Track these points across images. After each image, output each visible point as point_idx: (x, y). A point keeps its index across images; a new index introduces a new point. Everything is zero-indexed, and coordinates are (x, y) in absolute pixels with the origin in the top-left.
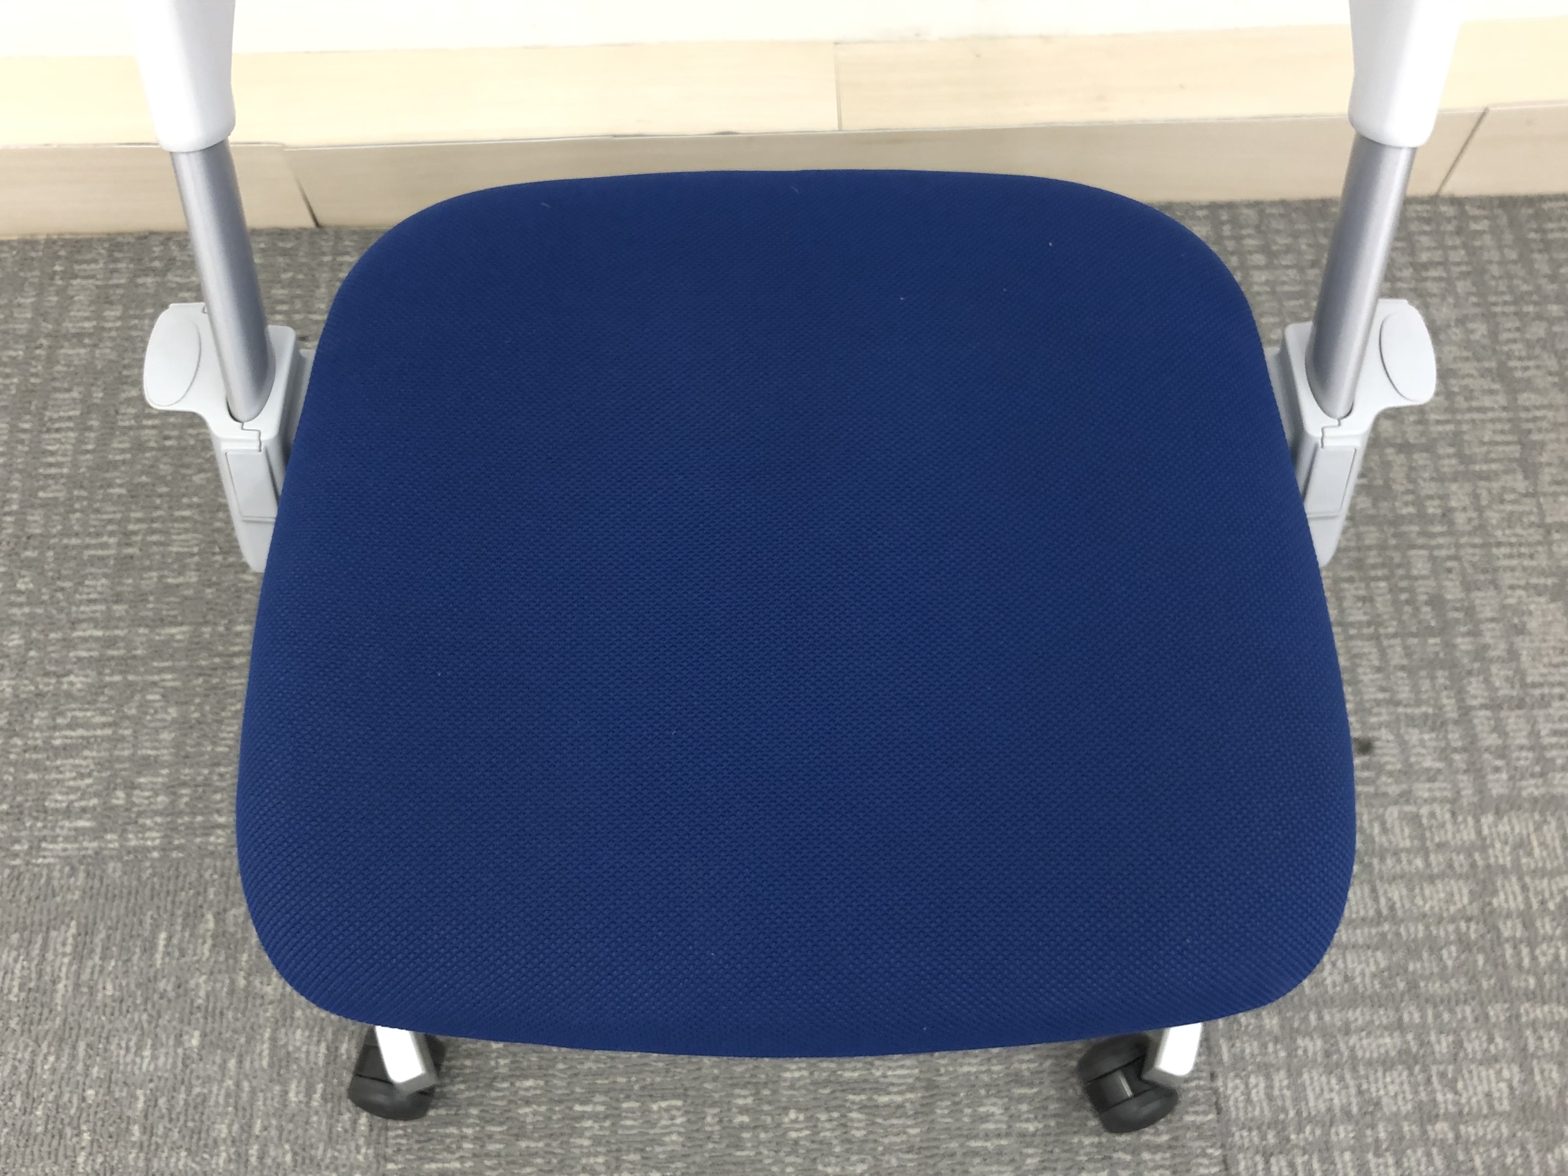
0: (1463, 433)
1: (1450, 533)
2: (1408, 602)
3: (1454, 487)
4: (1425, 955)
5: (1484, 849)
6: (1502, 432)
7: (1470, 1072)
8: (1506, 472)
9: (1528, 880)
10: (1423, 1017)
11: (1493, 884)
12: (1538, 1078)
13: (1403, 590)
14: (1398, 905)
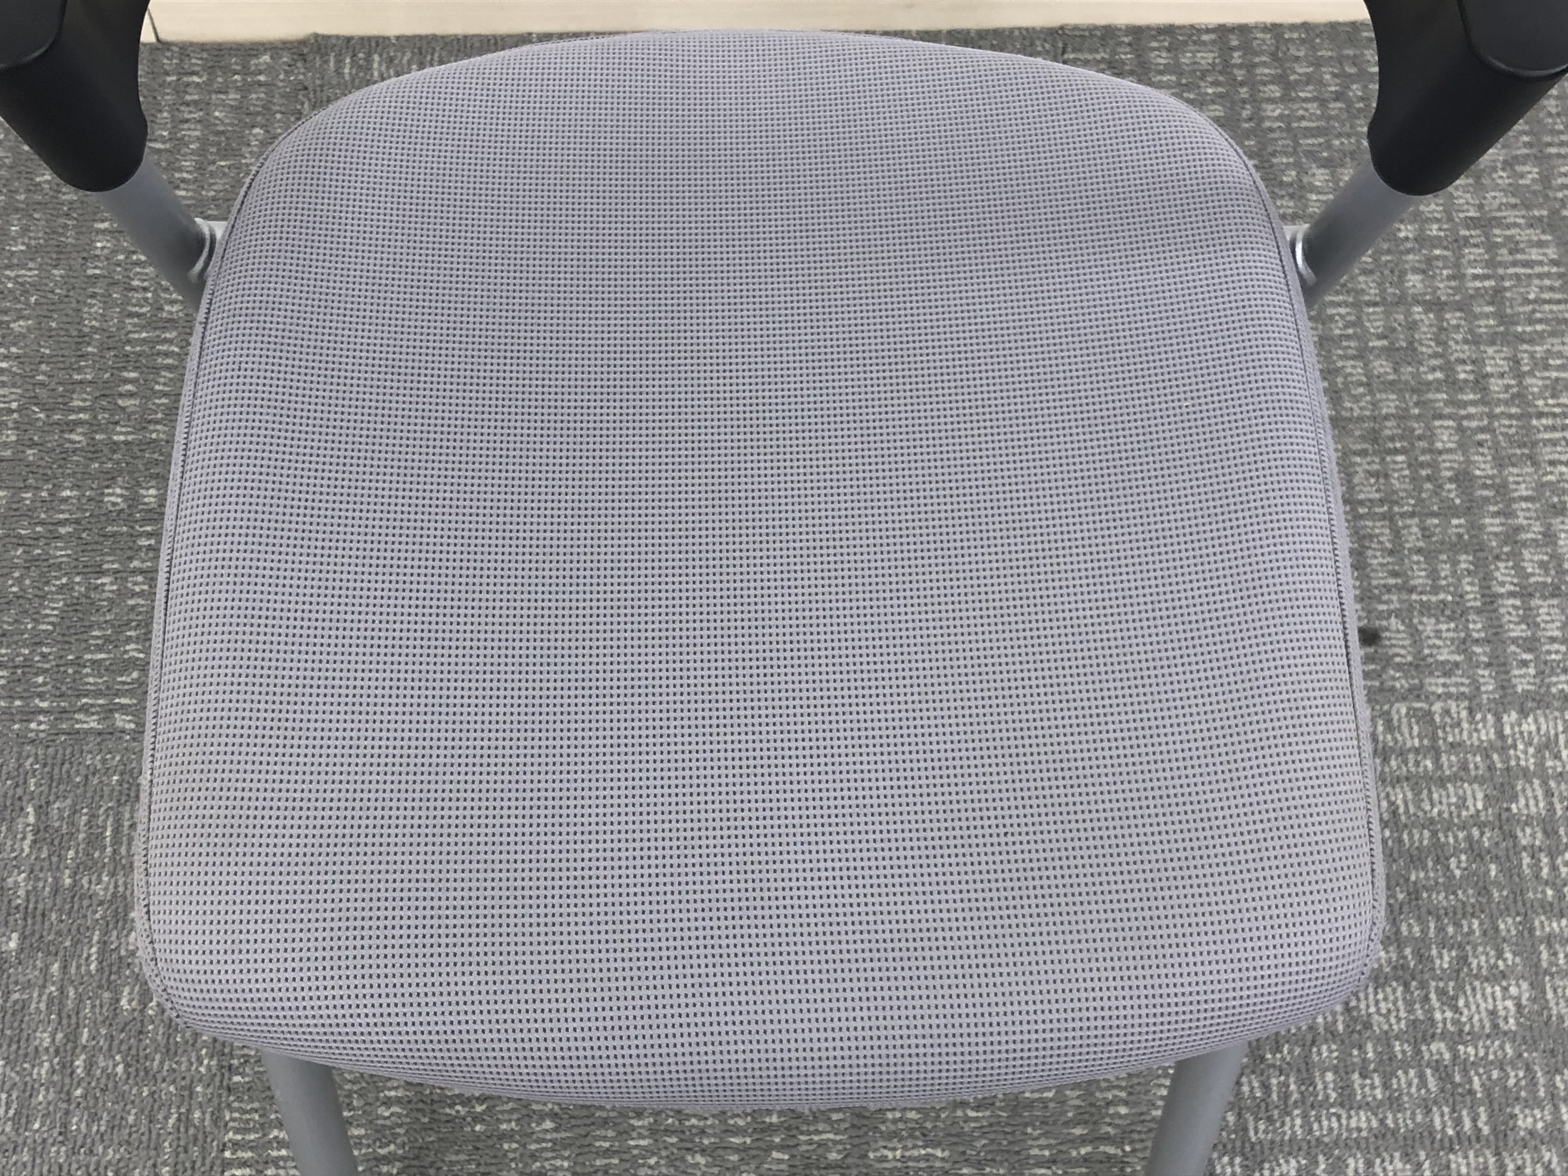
0: (1506, 289)
1: (1483, 402)
2: (1429, 478)
3: (1490, 351)
4: (1430, 864)
5: (1503, 750)
6: (1551, 289)
7: (1474, 989)
8: (1553, 334)
9: (1552, 784)
10: (1424, 931)
11: (1513, 788)
12: (1550, 995)
13: (1422, 465)
14: (1401, 810)
